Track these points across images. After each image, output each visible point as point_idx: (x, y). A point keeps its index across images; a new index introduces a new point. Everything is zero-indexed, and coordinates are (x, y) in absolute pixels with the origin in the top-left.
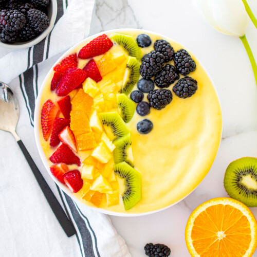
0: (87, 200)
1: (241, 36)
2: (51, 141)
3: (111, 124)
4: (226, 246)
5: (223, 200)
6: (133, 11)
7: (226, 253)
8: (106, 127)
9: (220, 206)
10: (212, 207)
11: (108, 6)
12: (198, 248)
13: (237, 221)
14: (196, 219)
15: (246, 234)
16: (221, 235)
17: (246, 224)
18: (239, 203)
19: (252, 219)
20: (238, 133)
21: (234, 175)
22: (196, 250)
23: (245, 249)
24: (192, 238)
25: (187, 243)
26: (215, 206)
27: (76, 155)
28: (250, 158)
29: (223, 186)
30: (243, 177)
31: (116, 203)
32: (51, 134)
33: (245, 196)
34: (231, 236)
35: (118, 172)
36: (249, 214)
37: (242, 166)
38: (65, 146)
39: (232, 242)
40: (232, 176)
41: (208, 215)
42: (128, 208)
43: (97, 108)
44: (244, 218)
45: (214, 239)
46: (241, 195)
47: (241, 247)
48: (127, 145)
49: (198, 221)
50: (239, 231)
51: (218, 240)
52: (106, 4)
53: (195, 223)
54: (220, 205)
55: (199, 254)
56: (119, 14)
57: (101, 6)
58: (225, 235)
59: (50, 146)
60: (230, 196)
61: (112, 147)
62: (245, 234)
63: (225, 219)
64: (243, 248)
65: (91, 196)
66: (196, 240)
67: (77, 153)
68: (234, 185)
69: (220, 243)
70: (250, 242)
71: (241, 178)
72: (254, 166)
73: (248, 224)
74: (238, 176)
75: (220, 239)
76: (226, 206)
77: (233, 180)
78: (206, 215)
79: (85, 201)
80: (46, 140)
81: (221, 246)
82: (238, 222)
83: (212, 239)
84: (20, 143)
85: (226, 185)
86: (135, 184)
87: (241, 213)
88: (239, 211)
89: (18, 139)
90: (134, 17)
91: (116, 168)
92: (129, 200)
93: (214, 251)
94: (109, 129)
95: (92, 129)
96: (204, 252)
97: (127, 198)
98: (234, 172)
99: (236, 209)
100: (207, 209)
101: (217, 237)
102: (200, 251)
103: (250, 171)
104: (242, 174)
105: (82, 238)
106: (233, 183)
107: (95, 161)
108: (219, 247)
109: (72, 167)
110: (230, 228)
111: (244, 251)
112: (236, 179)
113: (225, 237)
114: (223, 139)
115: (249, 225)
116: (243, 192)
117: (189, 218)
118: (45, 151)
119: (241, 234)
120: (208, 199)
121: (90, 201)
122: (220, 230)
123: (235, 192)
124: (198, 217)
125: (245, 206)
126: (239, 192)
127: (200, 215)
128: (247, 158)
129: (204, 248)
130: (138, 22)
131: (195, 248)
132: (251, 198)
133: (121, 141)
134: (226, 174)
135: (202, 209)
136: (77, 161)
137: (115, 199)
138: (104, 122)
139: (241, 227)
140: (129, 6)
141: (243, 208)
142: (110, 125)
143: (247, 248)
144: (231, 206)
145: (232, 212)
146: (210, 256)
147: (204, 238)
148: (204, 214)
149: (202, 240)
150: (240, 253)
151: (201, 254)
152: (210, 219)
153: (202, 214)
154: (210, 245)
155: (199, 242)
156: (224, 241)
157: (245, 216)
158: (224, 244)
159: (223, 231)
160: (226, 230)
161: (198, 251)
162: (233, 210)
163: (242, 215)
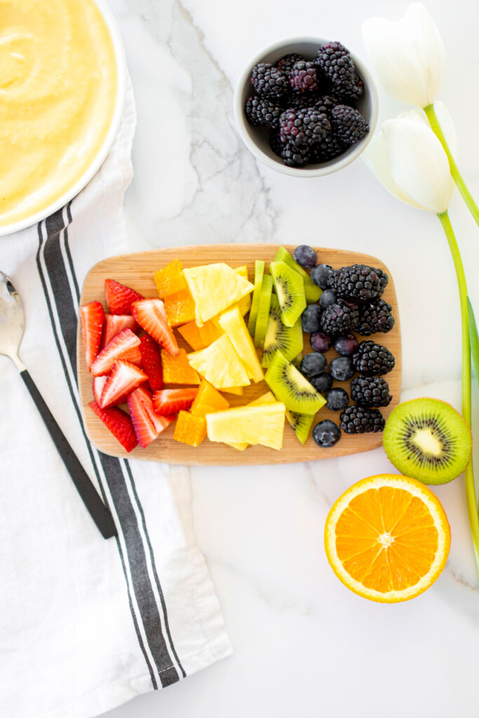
4: (399, 555)
5: (372, 482)
7: (403, 567)
9: (371, 491)
12: (354, 571)
13: (405, 510)
14: (337, 525)
15: (427, 527)
16: (386, 540)
17: (422, 509)
19: (429, 499)
21: (402, 426)
22: (353, 576)
23: (431, 552)
24: (340, 558)
26: (362, 495)
34: (402, 536)
36: (423, 492)
39: (407, 546)
41: (355, 513)
44: (417, 501)
45: (376, 549)
46: (411, 461)
47: (424, 550)
49: (341, 527)
50: (413, 525)
51: (384, 549)
53: (337, 532)
54: (369, 490)
55: (359, 581)
62: (425, 526)
63: (384, 511)
64: (428, 550)
66: (347, 559)
68: (402, 448)
69: (388, 553)
71: (414, 432)
73: (425, 508)
74: (409, 429)
75: (386, 547)
76: (381, 489)
77: (400, 434)
78: (352, 513)
81: (391, 558)
82: (408, 510)
83: (373, 550)
87: (410, 494)
88: (404, 492)
93: (383, 568)
96: (366, 575)
98: (403, 421)
99: (398, 490)
100: (351, 504)
101: (380, 545)
102: (360, 575)
108: (389, 560)
110: (398, 524)
111: (431, 555)
112: (405, 433)
113: (393, 541)
115: (428, 509)
116: (415, 457)
119: (418, 528)
122: (382, 533)
124: (340, 521)
127: (343, 516)
129: (365, 569)
131: (350, 573)
139: (414, 517)
143: (435, 548)
144: (387, 487)
145: (393, 497)
146: (379, 578)
147: (359, 553)
148: (347, 513)
149: (358, 556)
150: (426, 560)
151: (362, 580)
152: (362, 519)
153: (345, 514)
154: (373, 562)
155: (353, 562)
156: (394, 547)
157: (416, 498)
158: (396, 552)
159: (388, 532)
160: (392, 529)
161: (356, 577)
162: (394, 492)
163: (411, 498)
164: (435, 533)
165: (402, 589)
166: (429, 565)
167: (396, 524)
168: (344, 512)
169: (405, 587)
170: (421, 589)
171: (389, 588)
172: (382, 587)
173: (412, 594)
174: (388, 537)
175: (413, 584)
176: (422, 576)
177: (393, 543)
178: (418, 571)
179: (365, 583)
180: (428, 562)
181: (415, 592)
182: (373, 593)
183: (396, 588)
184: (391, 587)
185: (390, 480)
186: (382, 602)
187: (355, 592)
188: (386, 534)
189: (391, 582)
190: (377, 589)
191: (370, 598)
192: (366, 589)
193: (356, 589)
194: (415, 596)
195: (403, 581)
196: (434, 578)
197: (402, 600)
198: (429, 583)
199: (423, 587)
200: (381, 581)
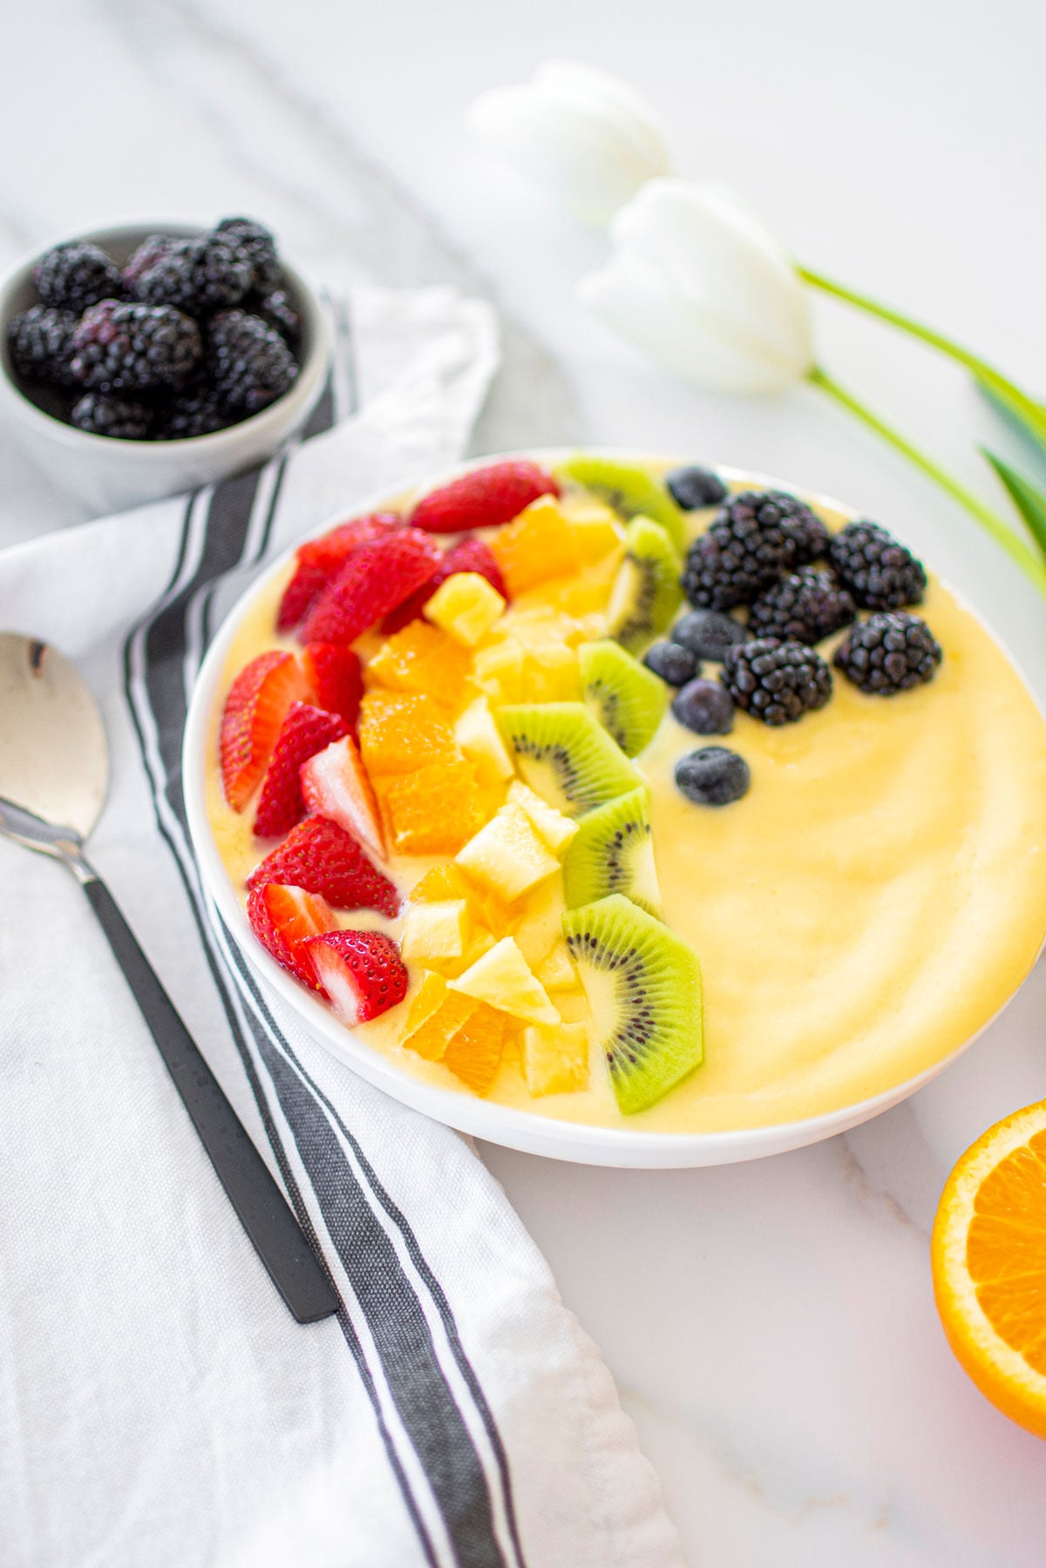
0: (425, 1055)
2: (260, 810)
3: (552, 753)
8: (527, 764)
14: (985, 1188)
24: (972, 1277)
27: (380, 866)
31: (571, 1083)
32: (266, 778)
35: (584, 942)
38: (335, 828)
42: (636, 1107)
43: (492, 687)
48: (629, 828)
53: (979, 1204)
55: (1017, 1348)
59: (252, 838)
65: (449, 1036)
66: (994, 1282)
67: (386, 860)
78: (1034, 1164)
79: (415, 1056)
80: (238, 809)
86: (666, 992)
91: (576, 925)
92: (641, 1068)
94: (543, 774)
95: (465, 752)
97: (633, 1059)
100: (1037, 1140)
102: (1022, 1336)
107: (477, 886)
109: (362, 920)
118: (224, 853)
121: (439, 1061)
124: (994, 1177)
127: (1005, 1165)
129: (1040, 1321)
131: (995, 1319)
133: (605, 816)
136: (381, 896)
137: (567, 1064)
138: (519, 747)
142: (548, 758)
147: (1032, 1273)
148: (1020, 1160)
149: (1027, 1279)
151: (1028, 1346)
153: (1014, 1161)
155: (1011, 1292)
161: (1011, 1334)
168: (1012, 1155)
179: (1032, 1359)
192: (1033, 1374)
193: (1000, 1367)
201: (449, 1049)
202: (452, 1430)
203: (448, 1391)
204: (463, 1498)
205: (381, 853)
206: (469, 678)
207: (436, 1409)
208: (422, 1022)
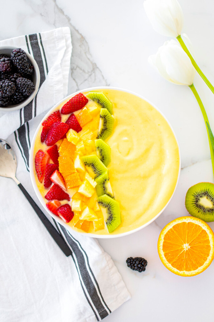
0: (78, 228)
1: (190, 84)
2: (45, 183)
3: (91, 165)
4: (191, 255)
5: (186, 219)
6: (101, 72)
7: (191, 261)
8: (87, 167)
9: (184, 223)
10: (178, 225)
11: (81, 70)
12: (168, 258)
13: (198, 235)
14: (165, 236)
15: (207, 244)
16: (186, 246)
17: (206, 236)
18: (199, 220)
19: (210, 232)
20: (193, 164)
21: (193, 197)
22: (168, 260)
23: (206, 256)
24: (163, 251)
25: (160, 255)
26: (180, 224)
27: (66, 192)
28: (204, 183)
29: (185, 207)
30: (200, 199)
31: (102, 228)
32: (44, 178)
33: (203, 214)
35: (101, 203)
36: (207, 228)
37: (199, 190)
38: (56, 186)
39: (195, 251)
40: (192, 199)
41: (175, 231)
42: (112, 232)
43: (80, 153)
44: (204, 232)
45: (181, 250)
46: (200, 213)
48: (105, 180)
49: (167, 237)
50: (200, 243)
51: (184, 251)
52: (79, 67)
53: (164, 239)
54: (183, 222)
55: (170, 263)
56: (90, 75)
57: (75, 69)
58: (190, 246)
59: (44, 187)
60: (192, 215)
61: (94, 184)
62: (205, 244)
63: (188, 233)
64: (205, 255)
65: (81, 224)
66: (167, 252)
67: (67, 190)
68: (194, 206)
69: (186, 253)
70: (210, 251)
71: (199, 199)
72: (208, 190)
73: (207, 236)
74: (196, 199)
75: (186, 250)
76: (189, 223)
77: (193, 201)
78: (173, 231)
79: (76, 228)
80: (41, 182)
81: (187, 255)
82: (199, 235)
83: (179, 250)
84: (20, 186)
85: (187, 206)
86: (115, 211)
87: (201, 228)
88: (199, 226)
89: (18, 183)
90: (103, 76)
91: (99, 199)
92: (111, 225)
93: (182, 260)
94: (90, 169)
95: (77, 170)
96: (174, 261)
97: (110, 223)
98: (193, 195)
99: (196, 225)
100: (174, 227)
101: (183, 248)
102: (171, 261)
103: (206, 193)
104: (199, 197)
105: (77, 257)
106: (192, 204)
107: (82, 196)
108: (186, 257)
109: (64, 202)
111: (205, 258)
112: (195, 201)
113: (189, 248)
114: (182, 169)
115: (208, 237)
116: (202, 211)
117: (160, 235)
118: (41, 191)
119: (202, 244)
120: (174, 219)
121: (80, 228)
122: (185, 243)
123: (195, 211)
124: (167, 234)
125: (203, 222)
126: (198, 211)
127: (169, 232)
128: (202, 183)
129: (174, 258)
130: (106, 80)
131: (167, 258)
132: (208, 215)
133: (100, 178)
134: (186, 197)
135: (170, 227)
136: (67, 197)
137: (100, 225)
138: (86, 164)
139: (201, 239)
140: (98, 68)
141: (202, 224)
142: (91, 166)
143: (208, 255)
144: (192, 223)
145: (193, 228)
146: (179, 264)
147: (173, 250)
148: (171, 231)
149: (172, 251)
150: (203, 259)
151: (172, 263)
152: (177, 235)
153: (170, 231)
154: (178, 256)
155: (169, 254)
156: (189, 251)
157: (204, 230)
158: (190, 253)
159: (188, 243)
160: (190, 243)
161: (169, 261)
162: (194, 226)
163: (202, 230)
164: (209, 248)
165: (189, 271)
166: (204, 262)
167: (192, 240)
168: (170, 230)
169: (190, 270)
170: (198, 273)
171: (183, 269)
172: (180, 268)
173: (193, 274)
174: (187, 246)
175: (194, 270)
176: (199, 267)
177: (189, 249)
178: (198, 264)
179: (173, 265)
180: (203, 261)
181: (195, 273)
182: (175, 270)
183: (186, 270)
184: (184, 269)
185: (194, 220)
186: (178, 275)
187: (167, 268)
188: (187, 244)
189: (185, 267)
190: (177, 269)
191: (173, 272)
192: (172, 267)
193: (168, 266)
194: (194, 275)
195: (190, 267)
196: (205, 269)
197: (188, 276)
198: (202, 271)
199: (199, 272)
200: (180, 265)
201: (81, 227)
202: (90, 281)
203: (88, 274)
204: (92, 292)
205: (66, 189)
206: (75, 152)
207: (87, 277)
208: (77, 222)
